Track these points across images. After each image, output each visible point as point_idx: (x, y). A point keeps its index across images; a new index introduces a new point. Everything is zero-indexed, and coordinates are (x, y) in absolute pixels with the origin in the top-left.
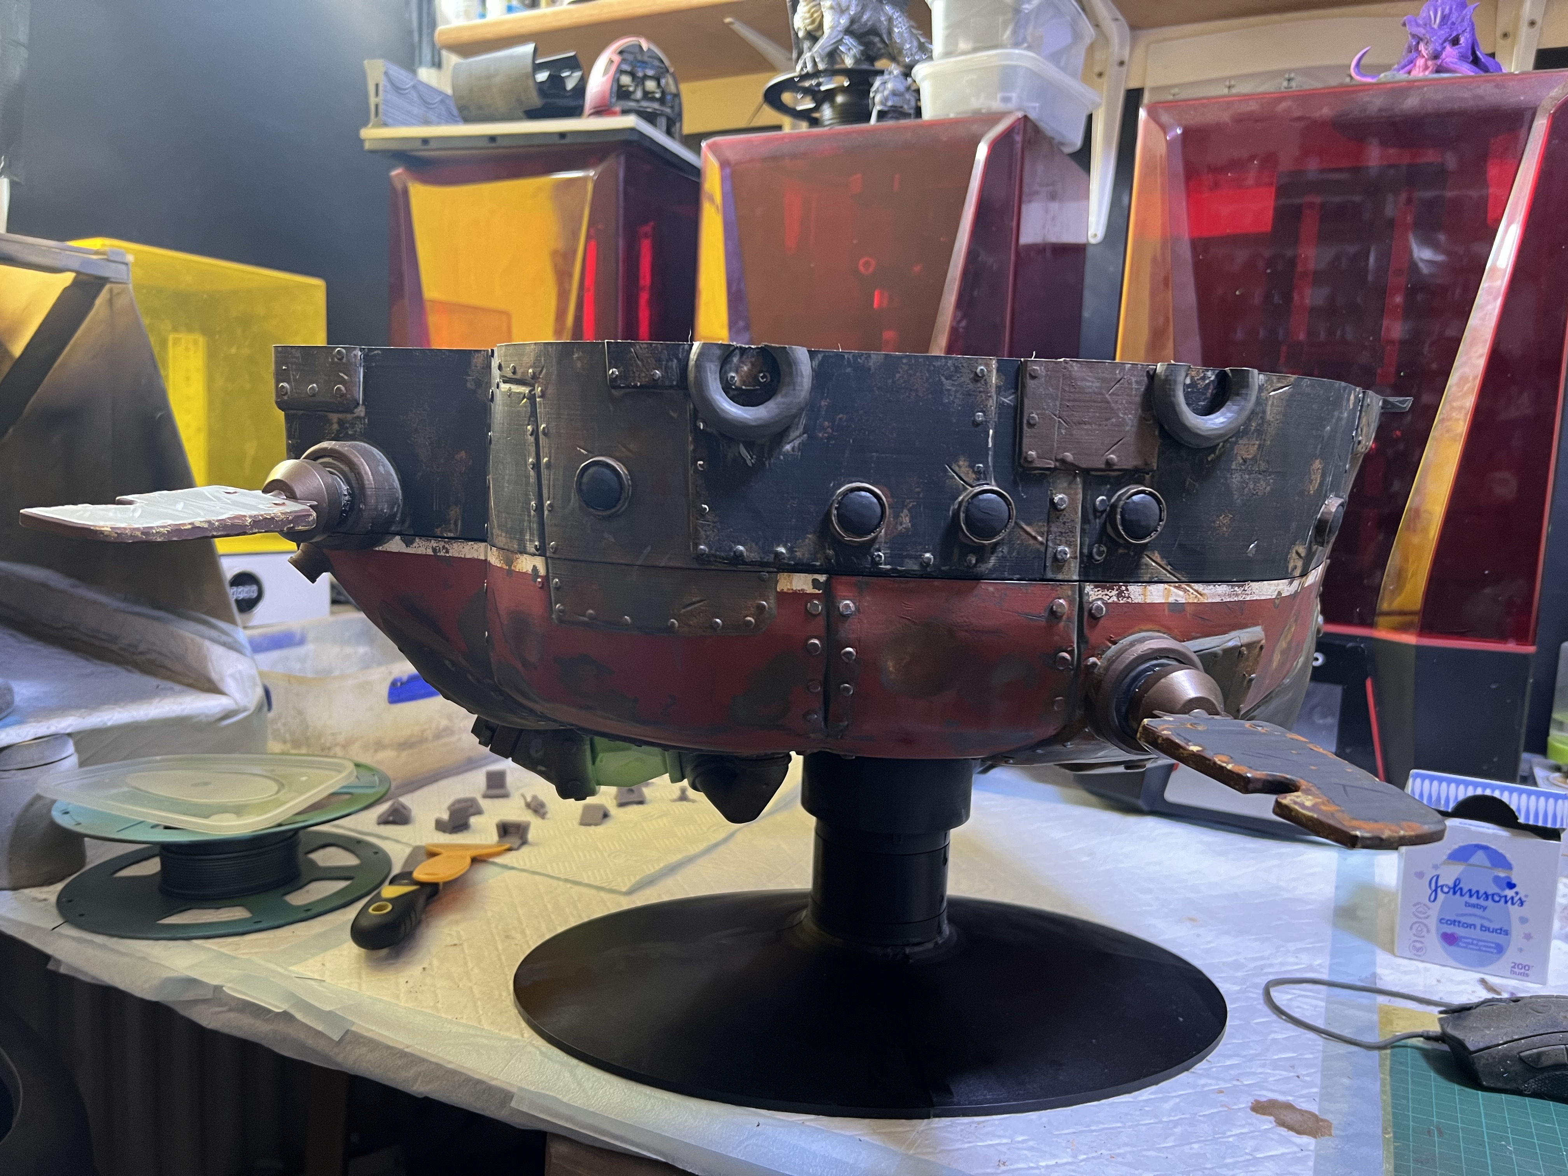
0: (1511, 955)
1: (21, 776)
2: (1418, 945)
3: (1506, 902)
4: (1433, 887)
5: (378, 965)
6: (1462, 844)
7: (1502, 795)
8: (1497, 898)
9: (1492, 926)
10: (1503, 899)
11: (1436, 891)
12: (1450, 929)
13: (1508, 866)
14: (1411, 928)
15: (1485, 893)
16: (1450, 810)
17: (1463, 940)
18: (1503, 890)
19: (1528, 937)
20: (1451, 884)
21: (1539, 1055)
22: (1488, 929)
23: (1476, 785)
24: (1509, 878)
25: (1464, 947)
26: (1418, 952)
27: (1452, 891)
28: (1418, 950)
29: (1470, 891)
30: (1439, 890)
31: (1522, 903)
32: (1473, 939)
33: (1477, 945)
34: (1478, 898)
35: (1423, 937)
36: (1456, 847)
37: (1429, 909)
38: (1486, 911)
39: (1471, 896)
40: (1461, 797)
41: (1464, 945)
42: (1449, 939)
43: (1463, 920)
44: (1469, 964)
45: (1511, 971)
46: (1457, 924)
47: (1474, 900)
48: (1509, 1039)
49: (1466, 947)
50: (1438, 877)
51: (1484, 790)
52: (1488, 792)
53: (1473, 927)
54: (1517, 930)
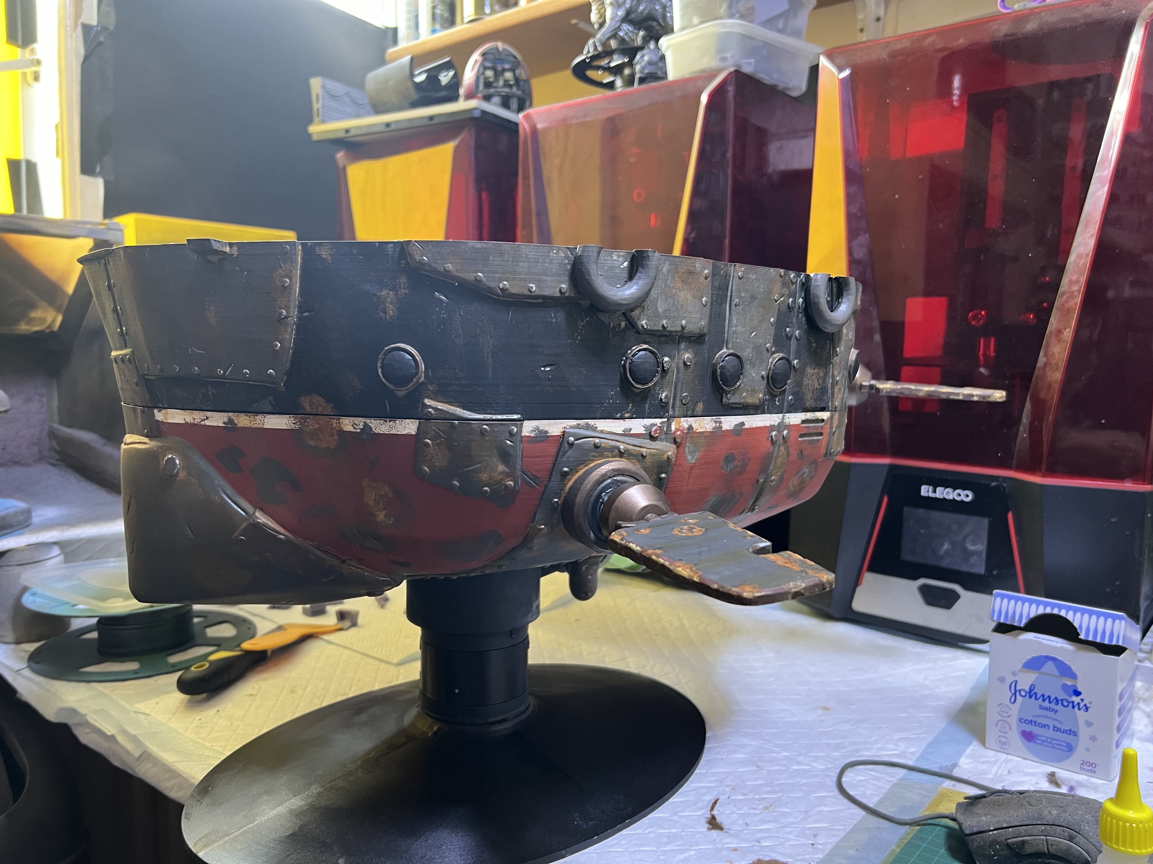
0: (1079, 753)
1: (19, 569)
2: (1004, 740)
3: (1073, 707)
4: (1013, 691)
5: (192, 705)
6: (1035, 655)
7: (1067, 614)
8: (1066, 704)
9: (1063, 727)
10: (1071, 705)
11: (1015, 694)
12: (1028, 728)
13: (1074, 676)
14: (996, 725)
15: (1056, 698)
16: (1022, 626)
17: (1039, 738)
18: (1071, 696)
19: (1093, 738)
20: (1027, 689)
21: (1023, 842)
22: (1059, 730)
23: (1046, 605)
24: (1075, 686)
25: (1040, 744)
26: (1003, 746)
27: (1028, 695)
28: (1003, 744)
29: (1043, 695)
30: (1018, 693)
31: (1087, 709)
32: (1048, 738)
33: (1051, 743)
34: (1050, 702)
35: (1007, 733)
36: (1029, 657)
37: (1010, 709)
38: (1058, 713)
39: (1044, 700)
40: (1033, 615)
41: (1040, 742)
42: (1028, 736)
43: (1039, 720)
44: (1045, 759)
45: (1081, 767)
46: (1033, 723)
47: (1046, 704)
48: (999, 827)
49: (1042, 744)
50: (1016, 682)
51: (1052, 609)
52: (1056, 611)
53: (1047, 727)
54: (1084, 732)
